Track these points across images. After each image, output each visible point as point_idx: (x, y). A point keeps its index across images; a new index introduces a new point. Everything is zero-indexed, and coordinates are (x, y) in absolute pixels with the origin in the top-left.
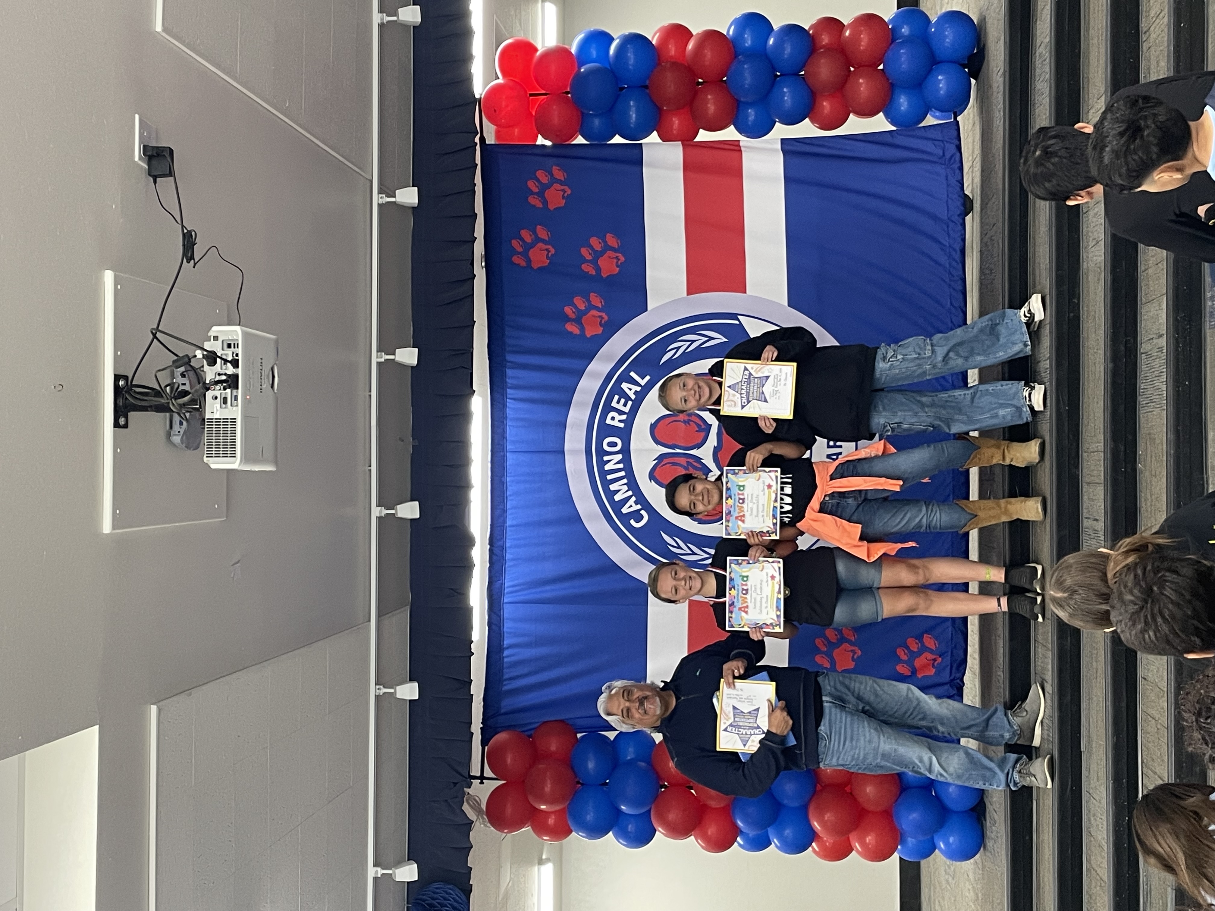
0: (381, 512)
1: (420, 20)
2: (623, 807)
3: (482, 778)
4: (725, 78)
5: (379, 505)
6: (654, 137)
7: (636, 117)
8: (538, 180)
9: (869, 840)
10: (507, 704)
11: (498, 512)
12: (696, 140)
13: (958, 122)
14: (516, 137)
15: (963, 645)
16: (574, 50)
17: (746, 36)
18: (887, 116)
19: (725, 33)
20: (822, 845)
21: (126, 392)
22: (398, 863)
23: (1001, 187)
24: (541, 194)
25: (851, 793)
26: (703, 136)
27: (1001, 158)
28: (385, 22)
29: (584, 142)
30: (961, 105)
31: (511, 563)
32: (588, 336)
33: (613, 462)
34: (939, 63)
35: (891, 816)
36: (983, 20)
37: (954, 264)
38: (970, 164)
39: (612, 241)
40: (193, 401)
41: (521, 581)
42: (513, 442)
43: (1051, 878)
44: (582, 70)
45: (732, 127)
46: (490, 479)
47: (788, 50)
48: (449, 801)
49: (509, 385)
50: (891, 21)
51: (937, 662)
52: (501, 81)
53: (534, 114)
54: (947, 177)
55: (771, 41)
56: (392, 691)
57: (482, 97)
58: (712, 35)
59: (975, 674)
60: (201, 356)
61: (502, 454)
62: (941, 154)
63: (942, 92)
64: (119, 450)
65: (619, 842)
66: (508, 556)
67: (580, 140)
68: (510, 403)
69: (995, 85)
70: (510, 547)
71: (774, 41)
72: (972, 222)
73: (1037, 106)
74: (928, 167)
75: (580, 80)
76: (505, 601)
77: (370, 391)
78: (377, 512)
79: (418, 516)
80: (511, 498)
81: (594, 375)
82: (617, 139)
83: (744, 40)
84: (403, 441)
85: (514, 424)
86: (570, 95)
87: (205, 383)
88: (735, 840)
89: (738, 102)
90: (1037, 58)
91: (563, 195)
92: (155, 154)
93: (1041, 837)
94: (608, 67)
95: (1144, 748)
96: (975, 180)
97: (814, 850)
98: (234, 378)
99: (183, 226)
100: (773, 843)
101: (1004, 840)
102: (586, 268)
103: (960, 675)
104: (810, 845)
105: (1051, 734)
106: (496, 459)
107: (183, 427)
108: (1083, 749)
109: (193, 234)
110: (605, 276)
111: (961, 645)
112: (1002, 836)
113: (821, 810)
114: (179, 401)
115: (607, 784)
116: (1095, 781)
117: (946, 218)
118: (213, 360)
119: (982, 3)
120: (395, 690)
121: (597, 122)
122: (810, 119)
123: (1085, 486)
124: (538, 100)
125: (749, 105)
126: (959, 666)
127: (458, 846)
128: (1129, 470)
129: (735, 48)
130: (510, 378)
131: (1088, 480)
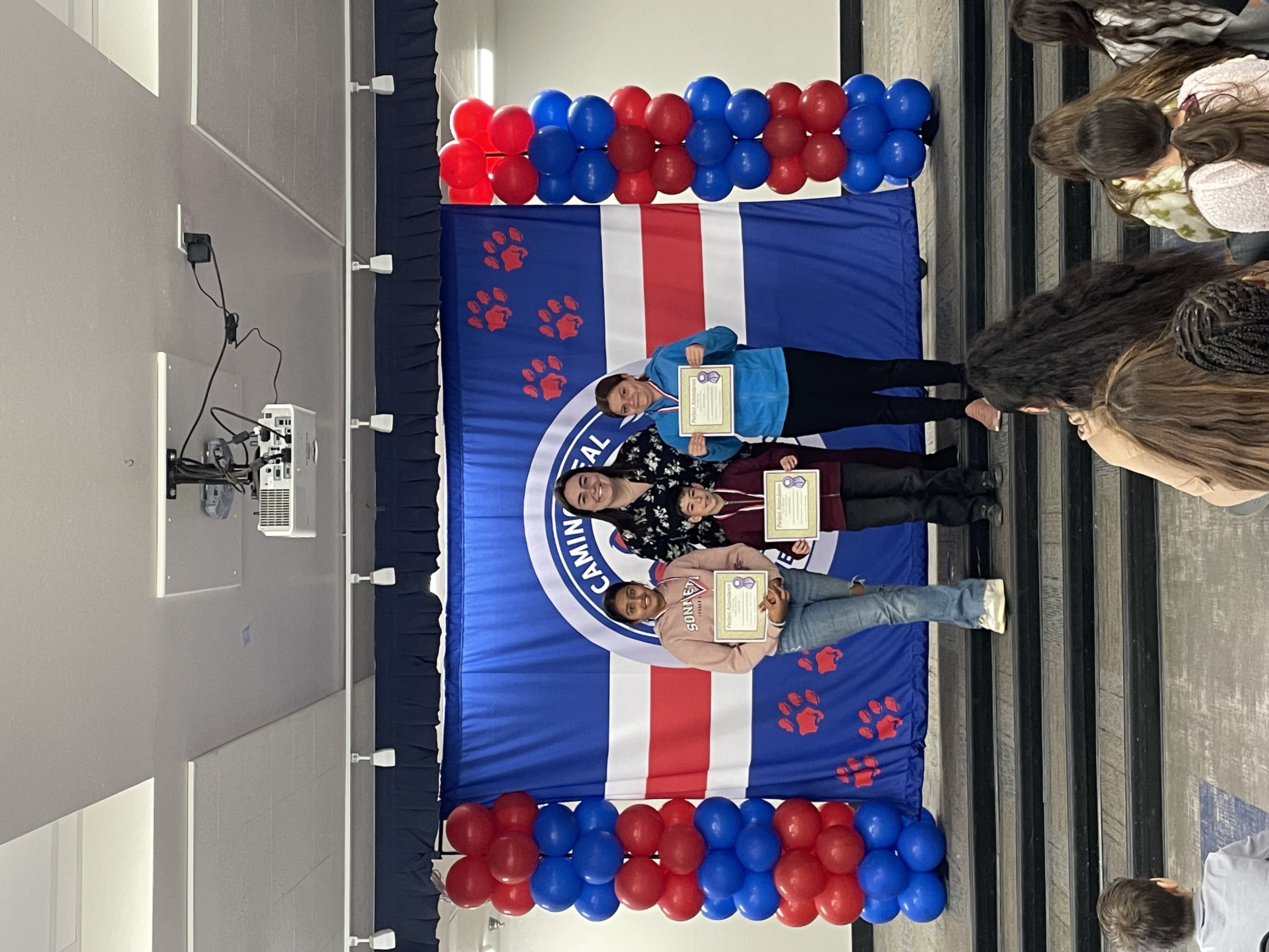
0: (355, 578)
1: (393, 90)
2: (587, 878)
3: (441, 852)
4: (684, 142)
5: (353, 572)
6: (612, 200)
7: (595, 180)
8: (495, 242)
9: (835, 903)
10: (466, 776)
11: (455, 580)
12: (653, 203)
13: (913, 188)
14: (471, 197)
15: (924, 706)
16: (530, 112)
17: (704, 100)
18: (843, 180)
19: (682, 96)
20: (786, 911)
21: (178, 466)
23: (958, 255)
24: (497, 255)
25: (817, 857)
26: (661, 198)
27: (958, 227)
28: (357, 90)
30: (916, 171)
31: (470, 631)
32: (547, 399)
33: (573, 527)
34: (893, 130)
35: (856, 878)
36: (937, 89)
37: (910, 327)
38: (924, 228)
39: (570, 303)
41: (478, 650)
42: (471, 508)
44: (540, 132)
45: (689, 189)
47: (746, 115)
48: (417, 872)
49: (465, 450)
51: (897, 725)
52: (456, 142)
54: (903, 242)
55: (730, 106)
56: (368, 758)
57: (446, 156)
58: (671, 100)
59: (935, 735)
60: (259, 433)
61: (459, 519)
62: (896, 218)
63: (897, 159)
64: (169, 520)
65: (583, 915)
66: (466, 624)
67: (535, 201)
68: (467, 468)
69: (950, 156)
70: (468, 615)
71: (733, 107)
72: (927, 286)
73: (992, 178)
74: (884, 231)
75: (537, 144)
76: (463, 670)
77: (344, 458)
78: (351, 578)
79: (393, 582)
80: (469, 564)
81: (554, 439)
82: (574, 201)
83: (702, 104)
84: (369, 507)
85: (471, 489)
86: (527, 157)
88: (700, 909)
89: (697, 165)
90: (992, 132)
91: (520, 257)
92: (195, 241)
93: (1005, 890)
94: (566, 129)
95: (1103, 795)
96: (930, 244)
97: (779, 916)
98: (287, 452)
99: (225, 310)
100: (738, 910)
101: (969, 895)
102: (545, 330)
103: (921, 736)
104: (775, 911)
105: (1014, 788)
106: (453, 525)
107: (217, 497)
108: (1044, 800)
109: (235, 317)
110: (563, 339)
111: (922, 707)
112: (966, 892)
113: (787, 875)
114: (236, 474)
115: (570, 855)
116: (1057, 830)
117: (902, 284)
118: (265, 436)
119: (935, 71)
120: (372, 759)
121: (554, 183)
122: (768, 184)
123: (1043, 546)
124: (496, 159)
125: (708, 168)
126: (920, 727)
127: (424, 918)
128: (1086, 530)
129: (693, 110)
130: (467, 442)
131: (1047, 541)
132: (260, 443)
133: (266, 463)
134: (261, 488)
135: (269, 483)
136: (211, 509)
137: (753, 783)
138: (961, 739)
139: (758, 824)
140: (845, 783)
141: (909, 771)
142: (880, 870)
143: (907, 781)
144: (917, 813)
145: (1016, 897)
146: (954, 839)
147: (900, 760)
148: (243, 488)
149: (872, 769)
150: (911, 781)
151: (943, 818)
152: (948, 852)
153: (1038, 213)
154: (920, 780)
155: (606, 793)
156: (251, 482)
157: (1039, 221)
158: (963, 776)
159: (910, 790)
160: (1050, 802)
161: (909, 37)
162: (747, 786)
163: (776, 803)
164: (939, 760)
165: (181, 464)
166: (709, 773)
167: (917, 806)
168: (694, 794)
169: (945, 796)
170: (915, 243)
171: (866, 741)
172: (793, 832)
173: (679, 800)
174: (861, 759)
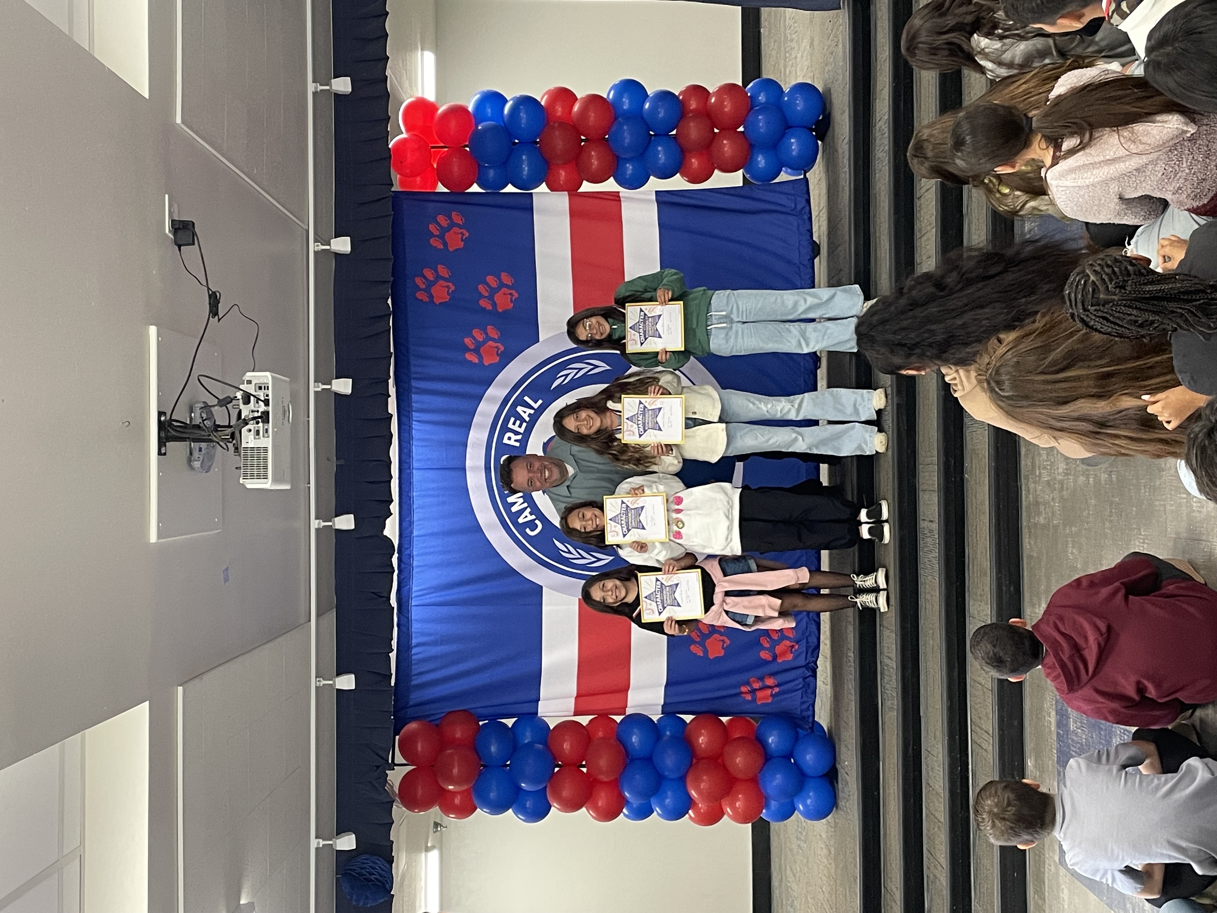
0: (319, 524)
1: (350, 90)
2: (523, 785)
4: (607, 137)
5: (317, 518)
6: (543, 188)
7: (528, 170)
8: (439, 224)
9: (739, 804)
10: (415, 697)
11: (405, 524)
12: (580, 190)
13: (807, 179)
14: (418, 185)
15: (817, 632)
16: (470, 109)
17: (624, 100)
18: (744, 173)
19: (605, 96)
20: (697, 812)
21: (167, 426)
23: (847, 238)
24: (442, 237)
25: (724, 765)
26: (586, 187)
27: (847, 214)
28: (318, 90)
29: (481, 190)
30: (810, 165)
31: (418, 570)
32: (486, 364)
34: (790, 127)
35: (757, 782)
36: (828, 91)
38: (817, 213)
39: (506, 278)
41: (426, 586)
42: (419, 460)
44: (480, 128)
45: (612, 179)
46: (398, 494)
47: (662, 113)
48: (374, 782)
49: (414, 409)
50: (749, 89)
51: (793, 649)
52: (404, 135)
53: (435, 166)
54: (798, 226)
55: (647, 106)
56: (331, 682)
58: (595, 99)
59: (827, 658)
60: (240, 397)
61: (408, 471)
62: (793, 206)
63: (794, 153)
64: (161, 475)
65: (519, 818)
66: (415, 563)
67: (475, 188)
68: (415, 425)
69: (840, 151)
70: (417, 555)
71: (649, 106)
72: (820, 264)
73: (877, 171)
74: (782, 217)
75: (477, 138)
77: (309, 417)
78: (315, 524)
79: (353, 527)
80: (418, 510)
81: (492, 399)
82: (510, 189)
83: (623, 104)
84: (330, 461)
85: (419, 444)
86: (468, 149)
88: (621, 811)
89: (618, 157)
90: (877, 131)
91: (462, 238)
92: (181, 227)
93: (887, 791)
94: (503, 124)
95: (973, 710)
96: (822, 229)
97: (690, 817)
98: (266, 414)
99: (209, 289)
100: (655, 812)
101: (856, 797)
102: (484, 303)
103: (814, 659)
104: (687, 812)
105: (896, 703)
106: (403, 476)
107: (202, 453)
108: (922, 714)
109: (218, 294)
110: (500, 311)
111: (815, 634)
112: (854, 794)
113: (697, 780)
114: (220, 433)
115: (508, 765)
116: (933, 739)
117: (798, 263)
118: (247, 400)
119: (827, 76)
120: (334, 682)
121: (491, 173)
122: (681, 174)
123: (921, 493)
124: (440, 151)
125: (628, 160)
126: (813, 651)
127: (381, 822)
128: (958, 479)
129: (614, 109)
130: (416, 402)
131: (924, 488)
132: (242, 406)
133: (247, 424)
134: (243, 446)
135: (250, 441)
136: (197, 464)
137: (669, 700)
138: (850, 661)
139: (672, 737)
140: (748, 700)
141: (804, 689)
142: (778, 776)
143: (802, 697)
144: (811, 725)
145: (896, 798)
146: (843, 748)
147: (795, 680)
148: (227, 446)
149: (771, 687)
150: (805, 699)
151: (833, 730)
152: (838, 759)
153: (917, 203)
154: (813, 697)
155: (539, 711)
156: (233, 440)
157: (918, 209)
158: (851, 693)
159: (805, 706)
161: (804, 44)
162: (662, 703)
163: (688, 718)
164: (829, 680)
165: (170, 425)
166: (630, 692)
167: (811, 719)
168: (617, 711)
169: (835, 711)
170: (809, 228)
171: (766, 663)
172: (702, 743)
173: (603, 716)
174: (761, 679)
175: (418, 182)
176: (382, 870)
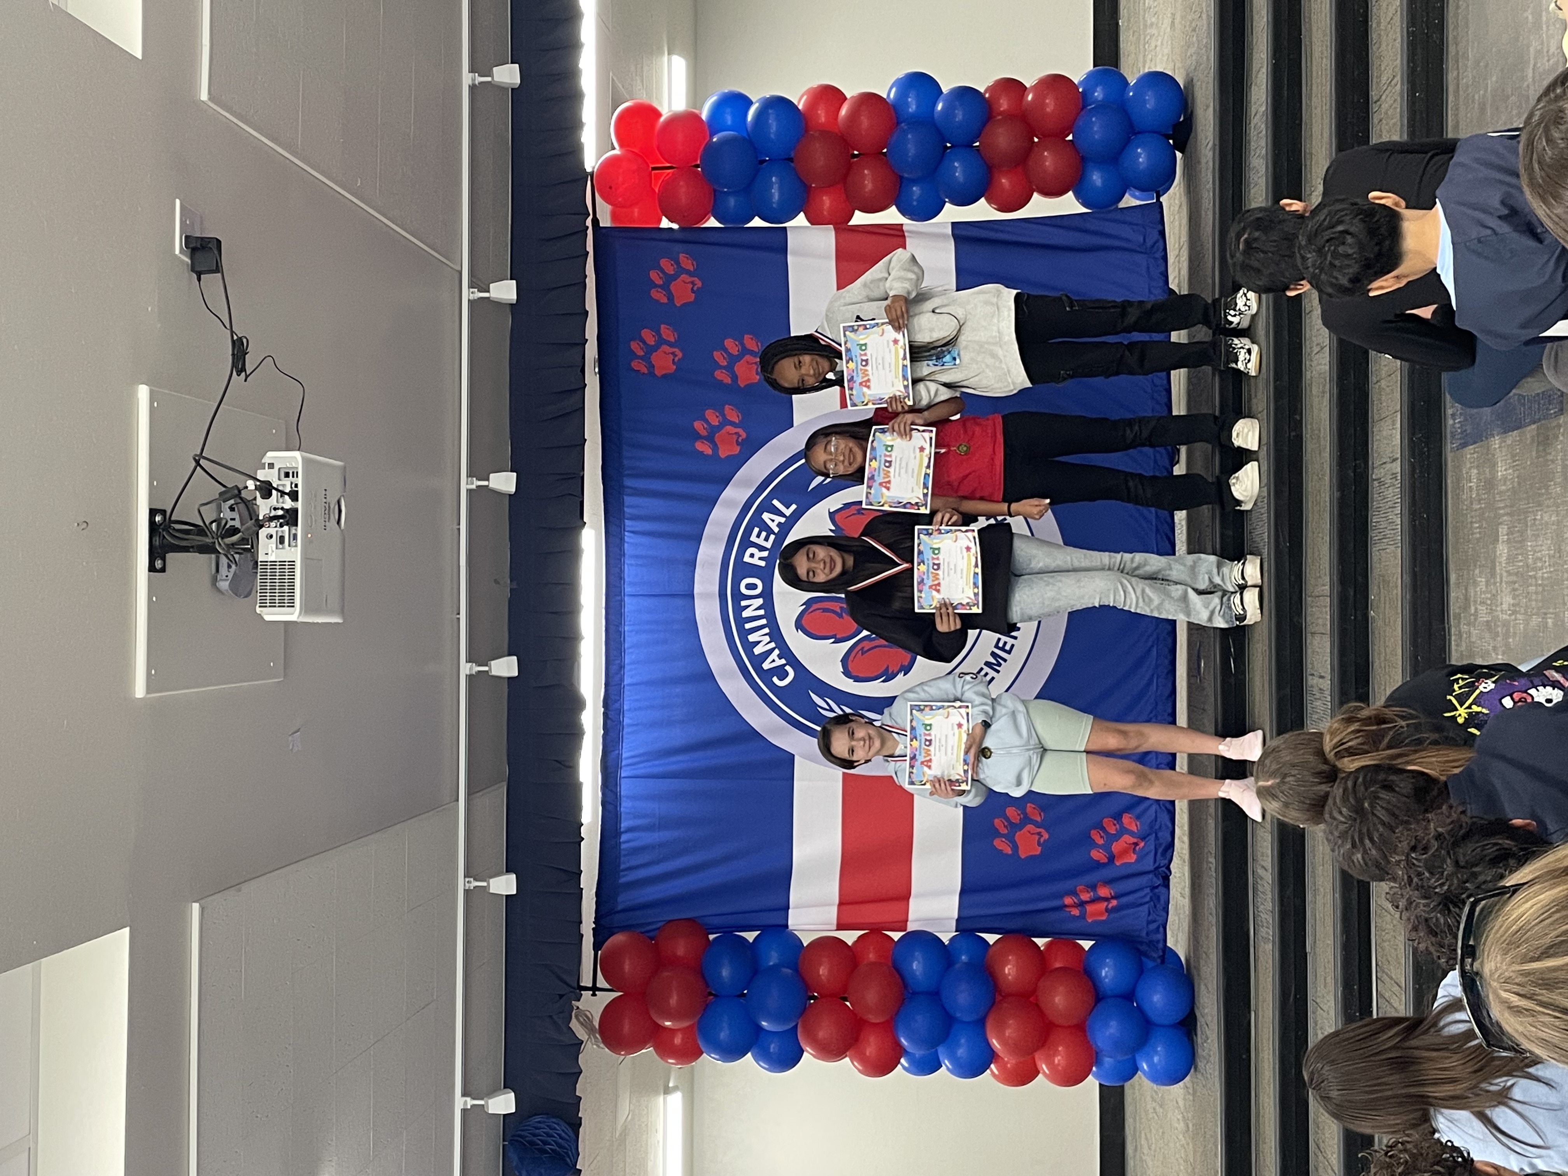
0: (471, 669)
1: (519, 81)
2: (763, 1023)
3: (594, 989)
4: (885, 150)
5: (468, 661)
6: (801, 220)
7: (779, 196)
8: (662, 270)
9: (1059, 1061)
10: (624, 899)
11: (614, 668)
12: (851, 223)
13: (1161, 203)
14: (636, 218)
15: (1170, 825)
16: (704, 116)
17: (909, 100)
18: (1078, 196)
19: (885, 96)
20: (1002, 1068)
21: (163, 530)
22: (492, 1093)
23: (1210, 281)
24: (666, 287)
25: (1037, 1005)
26: (859, 218)
27: (1211, 247)
28: (477, 83)
29: (718, 225)
30: (1164, 184)
31: (631, 729)
33: (753, 608)
34: (1139, 133)
35: (1084, 1031)
36: (1190, 83)
38: (1177, 252)
39: (750, 343)
40: (244, 541)
41: (641, 751)
42: (632, 584)
43: (1272, 1104)
44: (715, 140)
45: (894, 207)
46: (604, 629)
47: (959, 116)
48: (555, 1017)
49: (627, 516)
50: (1081, 83)
51: (1137, 848)
52: (617, 151)
53: (657, 191)
54: (1148, 268)
55: (940, 107)
56: (484, 884)
57: (595, 170)
58: (869, 100)
59: (1184, 861)
60: (253, 487)
61: (619, 598)
62: (1141, 240)
63: (1141, 168)
64: (154, 599)
65: (760, 1065)
66: (626, 721)
67: (713, 222)
68: (628, 537)
69: (1203, 161)
70: (629, 710)
71: (943, 107)
73: (1252, 185)
74: (1126, 256)
75: (712, 154)
76: (623, 776)
77: (459, 524)
78: (466, 668)
79: (516, 674)
80: (630, 650)
81: (730, 504)
82: (757, 222)
83: (907, 105)
84: (498, 583)
85: (633, 562)
86: (699, 169)
87: (257, 520)
88: (898, 1063)
89: (901, 177)
90: (1252, 130)
91: (692, 289)
92: (197, 246)
93: (1260, 1054)
94: (745, 135)
95: (1379, 950)
96: (1182, 273)
97: (993, 1073)
98: (293, 513)
99: (232, 332)
100: (944, 1066)
101: (1217, 1059)
102: (721, 376)
103: (1166, 862)
104: (988, 1067)
105: (1272, 933)
106: (611, 606)
108: (1308, 949)
109: (245, 341)
110: (742, 385)
111: (1168, 828)
112: (1215, 1055)
113: (1001, 1025)
114: (227, 540)
115: (745, 995)
116: (1322, 987)
118: (265, 493)
119: (1189, 61)
120: (489, 884)
121: (732, 202)
122: (986, 199)
123: (1309, 636)
124: (661, 174)
125: (914, 181)
126: (1164, 853)
127: (562, 1071)
128: (1360, 618)
129: (896, 113)
130: (628, 507)
131: (1313, 631)
132: (259, 501)
134: (260, 559)
135: (270, 552)
136: (224, 586)
137: (964, 913)
138: (1210, 868)
139: (969, 963)
140: (1074, 915)
141: (1152, 903)
142: (1112, 1023)
143: (1149, 914)
144: (1161, 954)
145: (1271, 1065)
146: (1203, 987)
147: (1141, 889)
149: (1106, 899)
150: (1154, 916)
151: (1192, 963)
152: (1196, 1003)
154: (1165, 914)
155: (790, 923)
158: (1211, 914)
159: (1153, 926)
160: (1315, 953)
161: (1164, 27)
162: (956, 916)
163: (991, 938)
164: (1187, 891)
165: (170, 529)
166: (911, 900)
167: (1161, 945)
168: (893, 925)
169: (1193, 936)
170: (1163, 269)
171: (1098, 865)
172: (1009, 974)
173: (875, 931)
174: (1093, 887)
175: (636, 214)
176: (561, 1137)
